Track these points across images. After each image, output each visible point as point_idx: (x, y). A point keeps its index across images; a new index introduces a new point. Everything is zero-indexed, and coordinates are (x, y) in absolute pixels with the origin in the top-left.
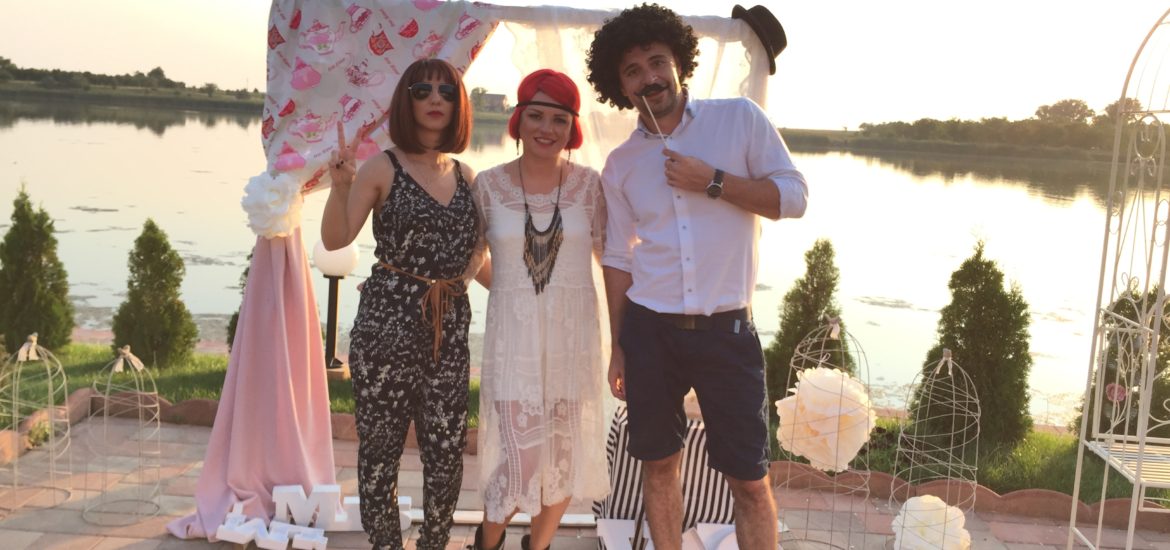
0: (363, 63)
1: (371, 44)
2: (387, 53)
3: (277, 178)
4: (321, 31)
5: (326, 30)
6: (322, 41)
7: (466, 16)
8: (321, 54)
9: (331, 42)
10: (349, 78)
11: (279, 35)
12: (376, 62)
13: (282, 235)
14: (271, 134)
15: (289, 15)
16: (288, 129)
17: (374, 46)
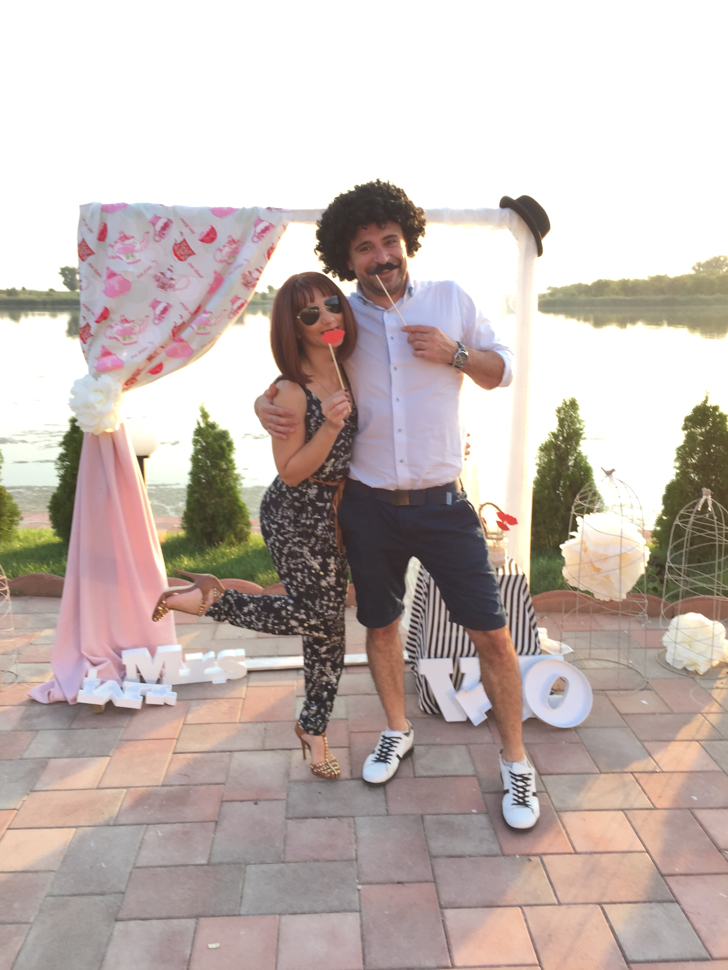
0: (169, 269)
1: (174, 251)
2: (191, 259)
3: (99, 379)
4: (127, 242)
5: (132, 240)
6: (129, 251)
7: (260, 221)
8: (129, 263)
9: (137, 251)
10: (156, 283)
11: (88, 248)
12: (180, 267)
13: (109, 430)
14: (89, 340)
15: (96, 230)
16: (105, 334)
17: (178, 253)
